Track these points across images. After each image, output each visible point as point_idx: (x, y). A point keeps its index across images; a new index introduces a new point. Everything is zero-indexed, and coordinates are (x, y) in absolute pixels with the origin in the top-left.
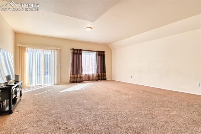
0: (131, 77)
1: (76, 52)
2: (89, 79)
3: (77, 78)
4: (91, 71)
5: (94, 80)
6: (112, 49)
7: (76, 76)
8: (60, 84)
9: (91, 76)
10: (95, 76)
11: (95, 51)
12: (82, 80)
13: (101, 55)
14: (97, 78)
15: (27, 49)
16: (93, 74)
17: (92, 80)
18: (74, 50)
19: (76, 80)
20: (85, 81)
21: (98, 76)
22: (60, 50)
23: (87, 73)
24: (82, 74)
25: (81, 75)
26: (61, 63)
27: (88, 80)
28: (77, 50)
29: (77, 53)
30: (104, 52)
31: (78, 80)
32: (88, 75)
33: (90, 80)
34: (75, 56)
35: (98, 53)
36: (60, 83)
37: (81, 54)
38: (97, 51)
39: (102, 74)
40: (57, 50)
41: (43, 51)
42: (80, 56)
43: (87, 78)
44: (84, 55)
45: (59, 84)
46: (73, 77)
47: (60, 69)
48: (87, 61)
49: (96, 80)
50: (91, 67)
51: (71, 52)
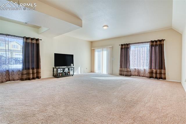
1: (124, 47)
2: (138, 74)
3: (124, 71)
4: (141, 66)
5: (145, 77)
7: (123, 69)
8: (112, 74)
9: (142, 72)
10: (147, 72)
12: (129, 74)
14: (149, 75)
16: (145, 70)
17: (143, 76)
18: (122, 45)
19: (123, 73)
20: (134, 75)
25: (129, 69)
26: (113, 58)
27: (137, 76)
28: (125, 45)
31: (125, 73)
32: (138, 70)
33: (139, 76)
34: (123, 51)
37: (129, 48)
38: (150, 42)
39: (158, 71)
40: (110, 48)
42: (128, 50)
43: (136, 74)
48: (136, 55)
49: (147, 77)
50: (141, 60)
51: (120, 47)
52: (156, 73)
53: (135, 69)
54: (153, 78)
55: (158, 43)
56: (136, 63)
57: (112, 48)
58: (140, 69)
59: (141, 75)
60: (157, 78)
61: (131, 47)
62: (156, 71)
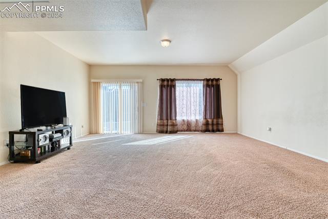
0: (270, 129)
1: (165, 83)
2: (189, 128)
3: (167, 125)
4: (193, 115)
5: (198, 131)
6: (236, 72)
7: (165, 121)
8: (142, 133)
9: (193, 125)
10: (200, 124)
11: (201, 80)
12: (175, 129)
13: (213, 86)
14: (204, 128)
16: (197, 120)
17: (195, 131)
18: (163, 80)
19: (165, 129)
20: (182, 131)
21: (207, 124)
23: (185, 118)
24: (176, 119)
25: (174, 122)
26: (143, 102)
27: (187, 131)
28: (168, 80)
29: (168, 86)
30: (218, 80)
31: (169, 128)
32: (188, 121)
33: (190, 131)
34: (165, 90)
35: (205, 82)
37: (174, 86)
38: (204, 80)
39: (215, 121)
40: (138, 83)
41: (120, 87)
42: (173, 89)
43: (185, 127)
44: (181, 89)
45: (140, 133)
46: (162, 124)
47: (141, 110)
48: (185, 98)
49: (201, 131)
50: (192, 107)
51: (158, 84)
52: (213, 124)
53: (183, 120)
54: (209, 131)
55: (215, 83)
56: (185, 110)
57: (142, 83)
58: (191, 120)
59: (192, 129)
60: (213, 131)
61: (177, 85)
62: (212, 122)
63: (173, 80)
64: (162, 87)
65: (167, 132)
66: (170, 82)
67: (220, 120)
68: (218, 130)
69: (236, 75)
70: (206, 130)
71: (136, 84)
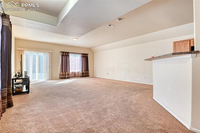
1: (64, 54)
2: (75, 76)
3: (65, 75)
4: (77, 70)
5: (79, 77)
6: (94, 52)
7: (64, 73)
8: (52, 80)
9: (77, 74)
10: (80, 74)
12: (69, 77)
13: (85, 57)
14: (82, 75)
15: (24, 52)
16: (78, 72)
17: (78, 77)
18: (63, 52)
19: (64, 77)
20: (72, 77)
21: (83, 73)
22: (51, 53)
23: (73, 71)
24: (69, 72)
25: (69, 73)
26: (52, 63)
27: (74, 77)
28: (66, 53)
29: (66, 55)
30: (87, 54)
31: (66, 76)
32: (74, 72)
33: (76, 77)
34: (64, 57)
35: (82, 55)
36: (51, 78)
37: (68, 56)
38: (81, 54)
39: (86, 72)
40: (49, 52)
41: (38, 53)
42: (68, 57)
43: (73, 75)
44: (71, 57)
45: (50, 80)
46: (62, 74)
47: (51, 67)
48: (73, 62)
49: (81, 77)
50: (77, 66)
51: (60, 54)
52: (85, 73)
53: (72, 72)
54: (84, 76)
56: (73, 68)
58: (76, 72)
59: (76, 76)
60: (85, 76)
61: (70, 55)
62: (85, 72)
63: (68, 53)
64: (62, 55)
65: (65, 78)
66: (66, 54)
67: (88, 72)
68: (87, 76)
69: (93, 53)
70: (83, 76)
71: (48, 53)
